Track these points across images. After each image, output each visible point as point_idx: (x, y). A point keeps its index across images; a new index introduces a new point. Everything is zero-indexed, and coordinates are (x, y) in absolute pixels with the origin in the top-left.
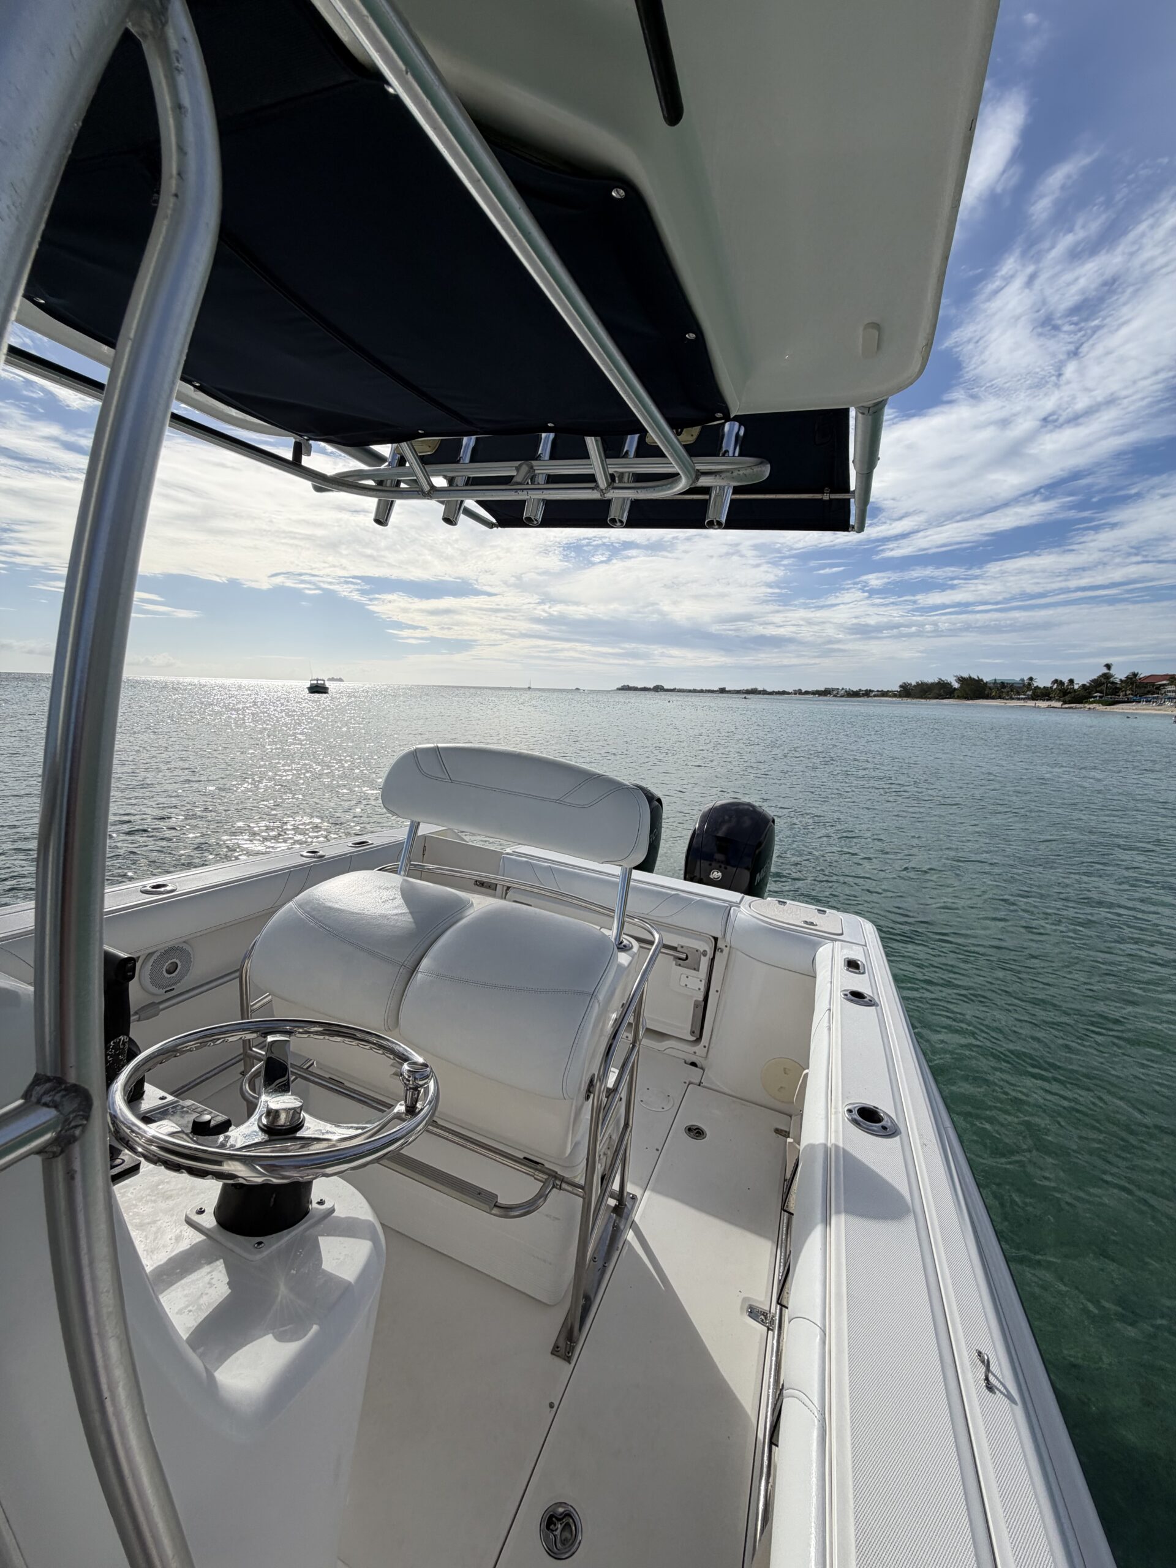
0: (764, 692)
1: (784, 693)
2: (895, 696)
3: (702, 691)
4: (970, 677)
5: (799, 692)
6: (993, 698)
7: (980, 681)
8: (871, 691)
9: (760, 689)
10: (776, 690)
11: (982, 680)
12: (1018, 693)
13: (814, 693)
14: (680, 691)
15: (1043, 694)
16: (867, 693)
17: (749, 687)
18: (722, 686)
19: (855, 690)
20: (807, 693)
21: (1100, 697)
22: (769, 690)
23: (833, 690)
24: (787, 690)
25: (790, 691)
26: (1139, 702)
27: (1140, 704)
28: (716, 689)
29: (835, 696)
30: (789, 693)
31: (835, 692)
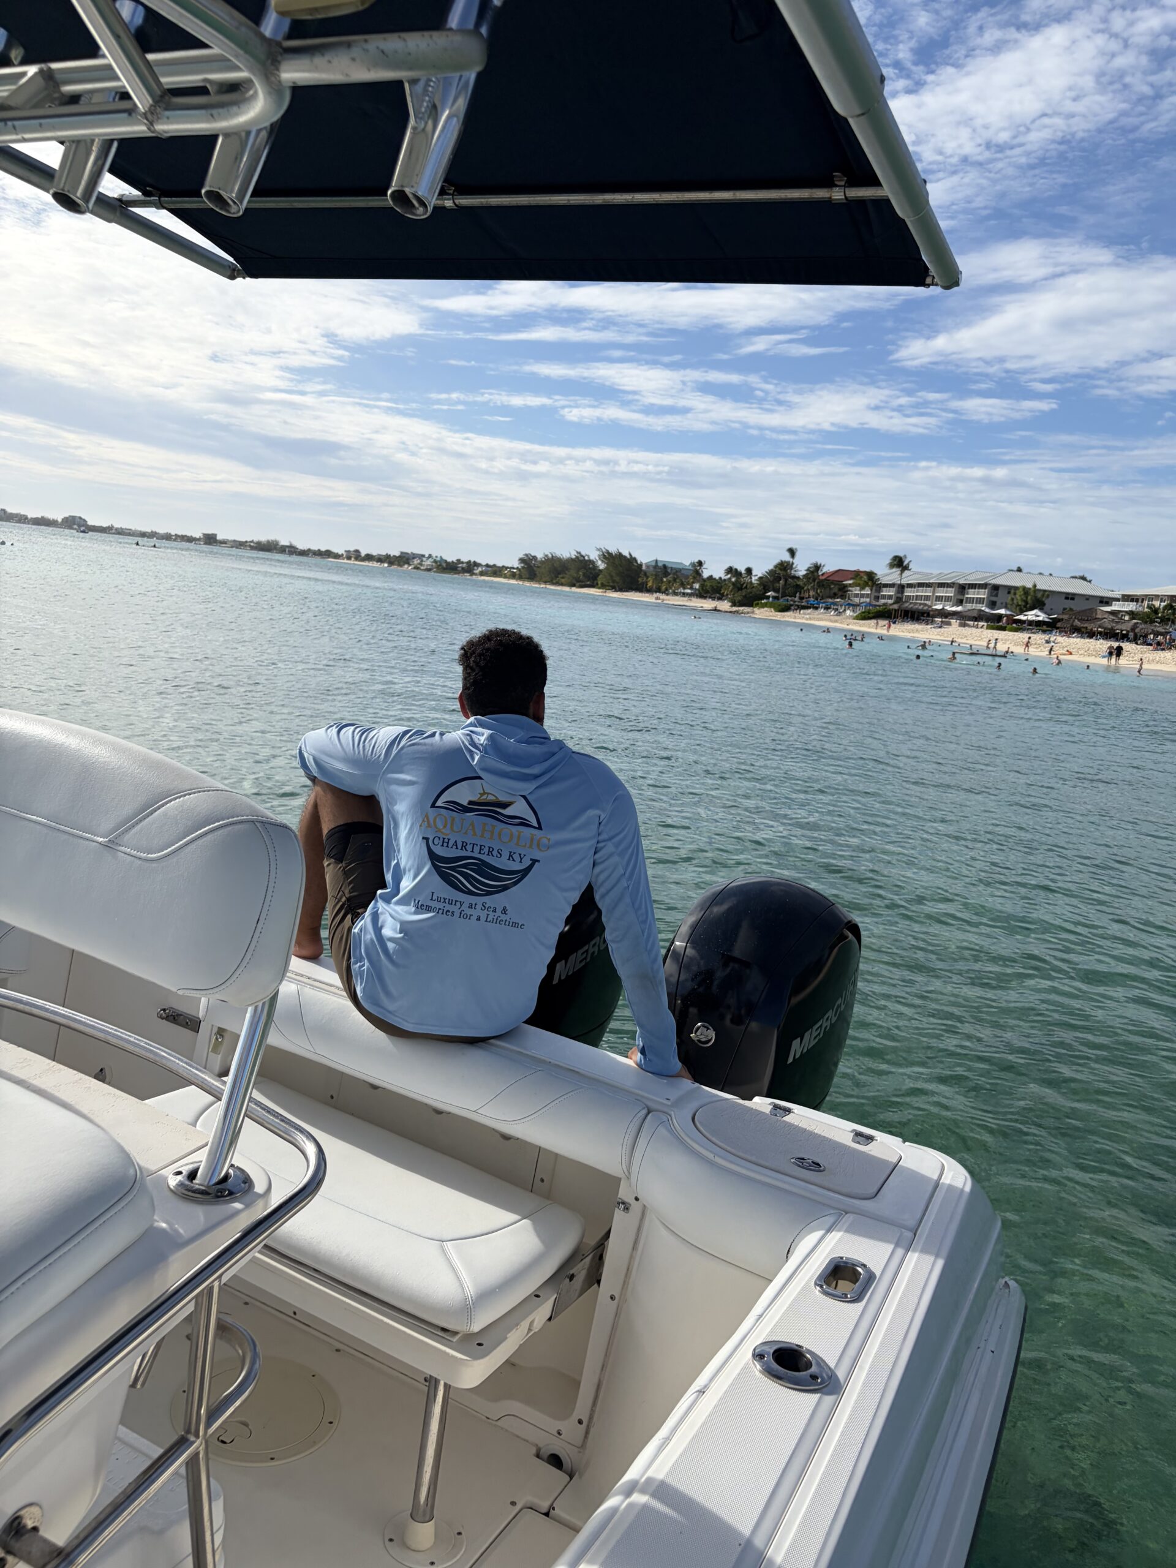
0: (291, 550)
1: (328, 554)
2: (513, 576)
3: (168, 537)
4: (620, 554)
5: (356, 555)
6: (649, 591)
7: (632, 560)
8: (476, 564)
9: (284, 542)
10: (315, 548)
11: (635, 559)
12: (683, 586)
13: (380, 559)
14: (121, 532)
15: (712, 589)
16: (470, 568)
17: (263, 538)
18: (209, 531)
19: (449, 560)
20: (369, 558)
21: (774, 598)
22: (301, 546)
23: (414, 556)
24: (335, 550)
25: (341, 551)
26: (816, 608)
27: (817, 612)
28: (197, 534)
29: (416, 568)
30: (337, 556)
31: (416, 561)
